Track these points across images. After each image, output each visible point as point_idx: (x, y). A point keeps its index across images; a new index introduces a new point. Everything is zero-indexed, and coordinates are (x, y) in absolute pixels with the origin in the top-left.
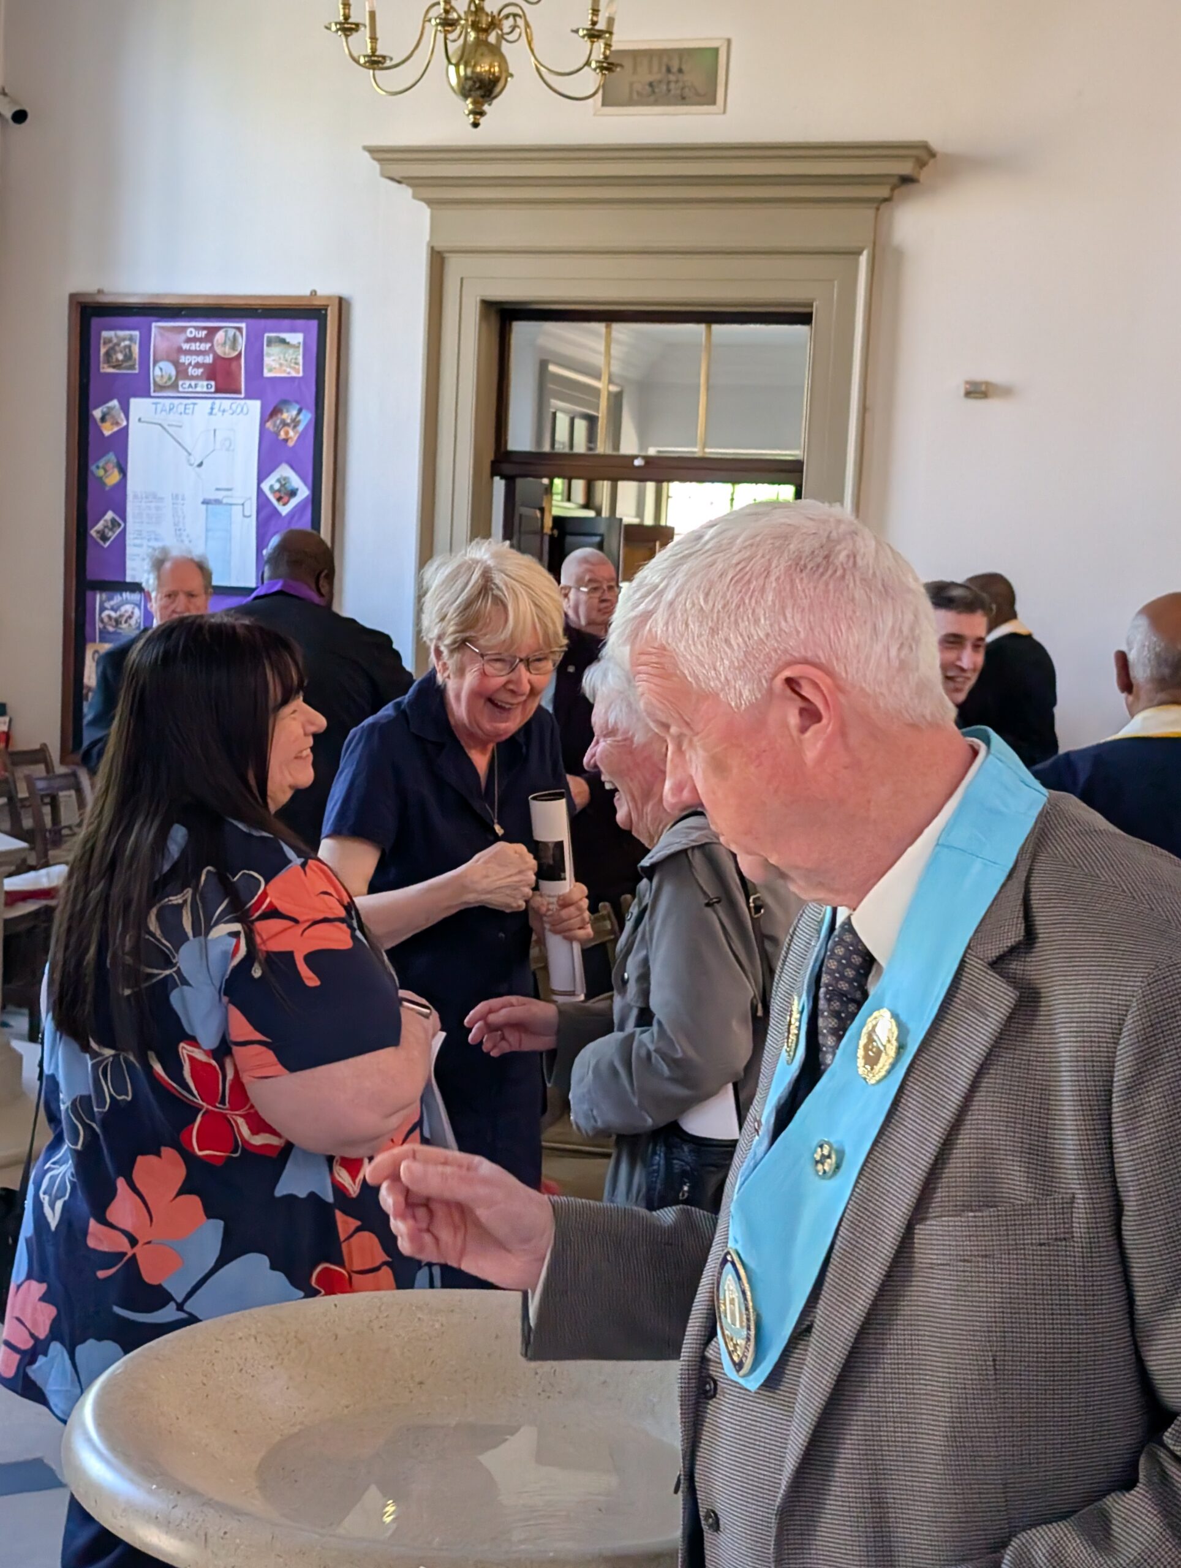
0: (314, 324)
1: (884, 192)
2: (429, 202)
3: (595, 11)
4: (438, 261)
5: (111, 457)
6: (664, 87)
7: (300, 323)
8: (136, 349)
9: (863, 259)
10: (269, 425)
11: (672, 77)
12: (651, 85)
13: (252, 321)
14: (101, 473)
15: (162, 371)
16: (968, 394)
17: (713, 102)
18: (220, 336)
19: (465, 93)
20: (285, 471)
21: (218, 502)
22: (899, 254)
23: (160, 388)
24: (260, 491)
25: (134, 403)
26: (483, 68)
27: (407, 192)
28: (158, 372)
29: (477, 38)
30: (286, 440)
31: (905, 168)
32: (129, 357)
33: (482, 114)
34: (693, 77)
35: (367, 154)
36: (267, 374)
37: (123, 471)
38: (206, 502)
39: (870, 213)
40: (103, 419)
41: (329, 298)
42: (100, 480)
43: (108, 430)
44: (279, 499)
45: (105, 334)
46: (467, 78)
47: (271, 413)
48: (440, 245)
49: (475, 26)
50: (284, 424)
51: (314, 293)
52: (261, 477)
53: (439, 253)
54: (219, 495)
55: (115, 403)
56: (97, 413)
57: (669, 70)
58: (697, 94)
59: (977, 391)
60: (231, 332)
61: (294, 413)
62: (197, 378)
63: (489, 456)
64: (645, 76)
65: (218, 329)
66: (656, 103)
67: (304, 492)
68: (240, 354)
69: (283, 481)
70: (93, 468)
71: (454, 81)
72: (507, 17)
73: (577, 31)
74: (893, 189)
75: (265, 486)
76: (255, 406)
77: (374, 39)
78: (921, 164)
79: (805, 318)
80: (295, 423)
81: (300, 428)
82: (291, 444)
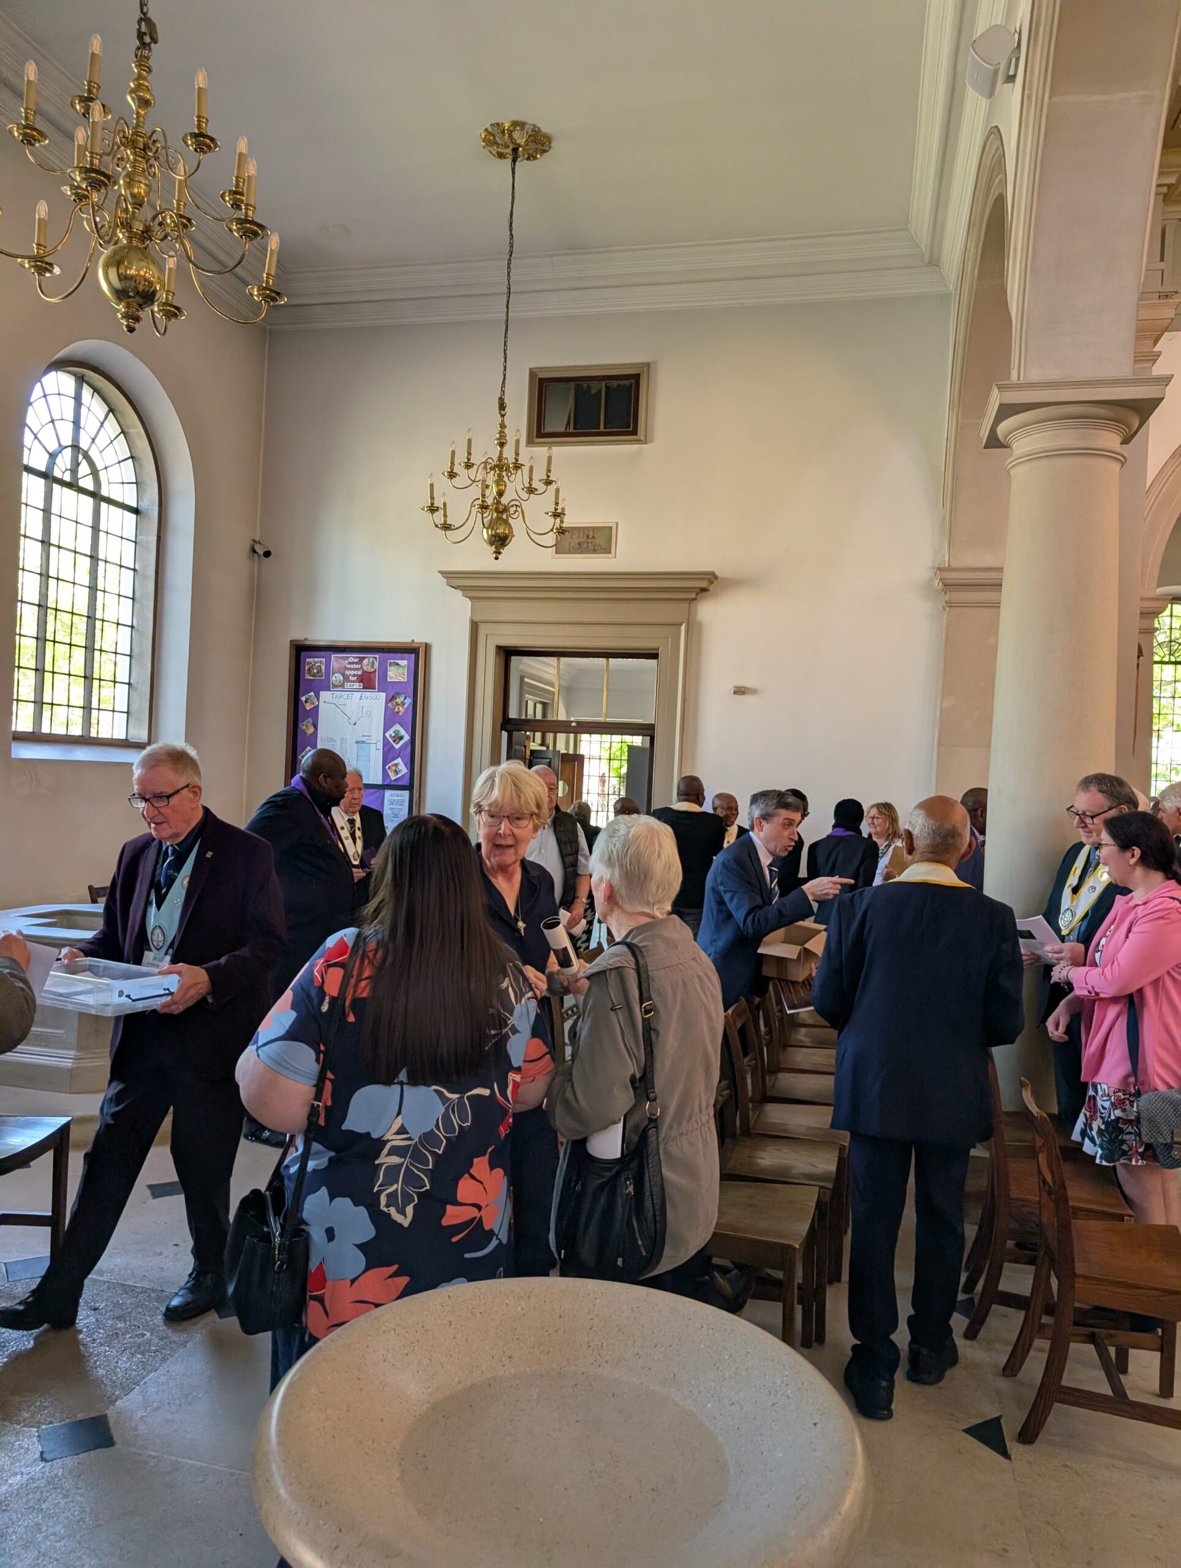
0: (413, 656)
1: (693, 596)
2: (470, 598)
3: (557, 504)
4: (475, 626)
5: (310, 720)
6: (585, 545)
7: (406, 655)
8: (323, 667)
9: (683, 628)
10: (390, 705)
11: (590, 540)
12: (579, 544)
13: (381, 654)
14: (304, 727)
15: (337, 678)
16: (735, 693)
17: (610, 553)
18: (365, 661)
19: (491, 543)
20: (397, 727)
21: (363, 742)
22: (700, 625)
23: (335, 686)
24: (384, 736)
25: (322, 693)
26: (500, 531)
27: (459, 593)
28: (334, 678)
29: (497, 516)
30: (398, 712)
31: (704, 584)
32: (319, 671)
33: (500, 553)
34: (600, 541)
35: (440, 575)
36: (389, 680)
37: (316, 727)
38: (357, 742)
39: (685, 605)
40: (306, 701)
41: (420, 643)
42: (304, 732)
43: (308, 707)
44: (394, 741)
45: (308, 660)
46: (492, 535)
47: (391, 699)
48: (476, 619)
49: (497, 510)
50: (397, 704)
51: (413, 641)
52: (385, 730)
53: (476, 623)
54: (364, 739)
55: (312, 694)
56: (303, 699)
57: (588, 537)
58: (601, 548)
59: (739, 691)
60: (371, 660)
61: (402, 699)
62: (354, 681)
63: (500, 720)
64: (576, 540)
65: (365, 658)
66: (582, 552)
67: (407, 738)
68: (375, 671)
69: (397, 732)
70: (300, 725)
71: (486, 537)
72: (512, 506)
73: (547, 513)
74: (697, 594)
75: (387, 735)
76: (383, 695)
77: (445, 516)
78: (711, 582)
79: (654, 656)
80: (403, 704)
81: (406, 706)
82: (400, 714)
